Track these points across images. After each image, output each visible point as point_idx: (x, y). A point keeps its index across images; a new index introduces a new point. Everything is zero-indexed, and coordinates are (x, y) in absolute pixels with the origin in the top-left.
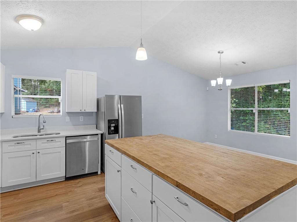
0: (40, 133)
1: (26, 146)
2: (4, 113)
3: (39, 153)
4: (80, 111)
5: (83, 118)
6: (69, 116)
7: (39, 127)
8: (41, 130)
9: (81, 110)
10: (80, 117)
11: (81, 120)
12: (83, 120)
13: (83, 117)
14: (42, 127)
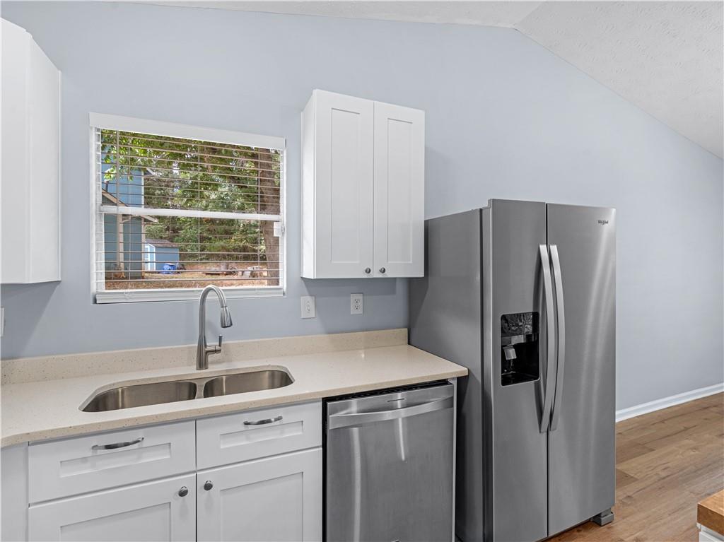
0: (207, 368)
1: (148, 459)
2: (58, 282)
3: (208, 487)
4: (366, 276)
5: (360, 304)
6: (311, 295)
7: (202, 342)
8: (211, 358)
9: (368, 271)
10: (353, 297)
11: (353, 311)
12: (360, 311)
13: (360, 297)
14: (212, 343)
